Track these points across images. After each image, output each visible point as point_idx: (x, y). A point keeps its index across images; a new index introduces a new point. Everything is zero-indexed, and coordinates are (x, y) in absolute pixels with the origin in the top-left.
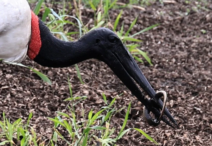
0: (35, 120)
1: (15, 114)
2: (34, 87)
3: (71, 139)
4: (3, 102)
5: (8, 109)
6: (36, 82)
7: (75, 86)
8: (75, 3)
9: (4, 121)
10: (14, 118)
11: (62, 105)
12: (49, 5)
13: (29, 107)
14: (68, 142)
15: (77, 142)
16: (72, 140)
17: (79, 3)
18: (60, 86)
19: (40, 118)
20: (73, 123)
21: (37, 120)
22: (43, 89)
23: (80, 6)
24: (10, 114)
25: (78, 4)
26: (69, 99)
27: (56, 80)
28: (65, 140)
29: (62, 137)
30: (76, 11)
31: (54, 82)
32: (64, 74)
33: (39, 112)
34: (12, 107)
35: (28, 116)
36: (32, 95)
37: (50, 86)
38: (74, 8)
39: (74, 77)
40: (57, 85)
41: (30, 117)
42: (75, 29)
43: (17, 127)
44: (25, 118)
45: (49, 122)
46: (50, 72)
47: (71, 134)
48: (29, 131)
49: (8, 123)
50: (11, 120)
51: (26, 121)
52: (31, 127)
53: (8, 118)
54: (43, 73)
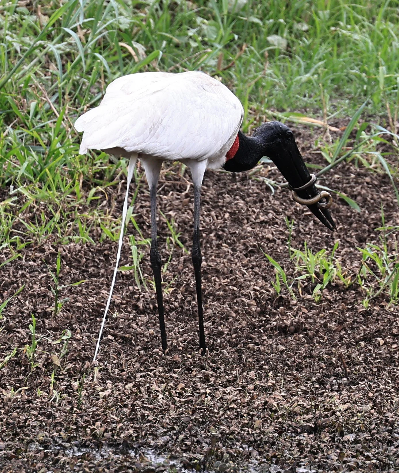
0: (340, 252)
1: (318, 244)
2: (340, 214)
3: (381, 274)
4: (304, 230)
5: (310, 238)
6: (343, 208)
7: (387, 214)
8: (391, 120)
9: (306, 252)
10: (316, 248)
11: (372, 235)
12: (361, 121)
13: (334, 237)
14: (377, 278)
15: (387, 277)
16: (382, 276)
17: (395, 119)
18: (370, 213)
19: (346, 249)
20: (384, 256)
21: (343, 252)
22: (350, 217)
23: (396, 123)
24: (313, 244)
25: (393, 121)
26: (380, 229)
27: (366, 206)
28: (374, 275)
29: (371, 272)
30: (391, 128)
31: (363, 209)
32: (375, 200)
33: (345, 243)
34: (315, 236)
35: (333, 247)
36: (338, 224)
37: (359, 214)
38: (389, 125)
39: (387, 204)
40: (367, 212)
41: (335, 248)
42: (389, 150)
43: (321, 258)
44: (330, 249)
45: (356, 254)
46: (359, 198)
47: (381, 269)
48: (334, 264)
49: (310, 254)
50: (313, 251)
51: (330, 253)
52: (336, 260)
53: (310, 248)
54: (352, 198)
